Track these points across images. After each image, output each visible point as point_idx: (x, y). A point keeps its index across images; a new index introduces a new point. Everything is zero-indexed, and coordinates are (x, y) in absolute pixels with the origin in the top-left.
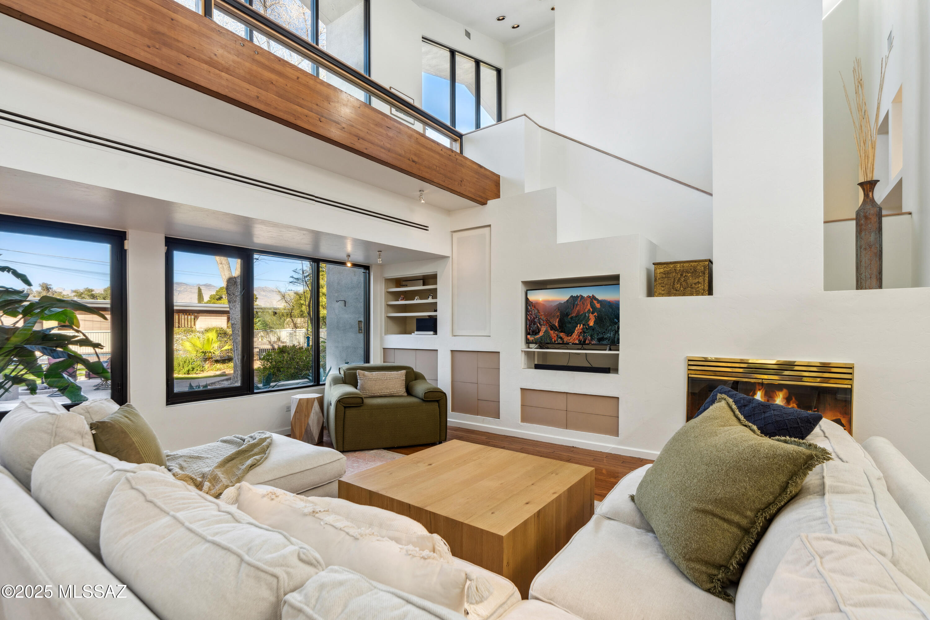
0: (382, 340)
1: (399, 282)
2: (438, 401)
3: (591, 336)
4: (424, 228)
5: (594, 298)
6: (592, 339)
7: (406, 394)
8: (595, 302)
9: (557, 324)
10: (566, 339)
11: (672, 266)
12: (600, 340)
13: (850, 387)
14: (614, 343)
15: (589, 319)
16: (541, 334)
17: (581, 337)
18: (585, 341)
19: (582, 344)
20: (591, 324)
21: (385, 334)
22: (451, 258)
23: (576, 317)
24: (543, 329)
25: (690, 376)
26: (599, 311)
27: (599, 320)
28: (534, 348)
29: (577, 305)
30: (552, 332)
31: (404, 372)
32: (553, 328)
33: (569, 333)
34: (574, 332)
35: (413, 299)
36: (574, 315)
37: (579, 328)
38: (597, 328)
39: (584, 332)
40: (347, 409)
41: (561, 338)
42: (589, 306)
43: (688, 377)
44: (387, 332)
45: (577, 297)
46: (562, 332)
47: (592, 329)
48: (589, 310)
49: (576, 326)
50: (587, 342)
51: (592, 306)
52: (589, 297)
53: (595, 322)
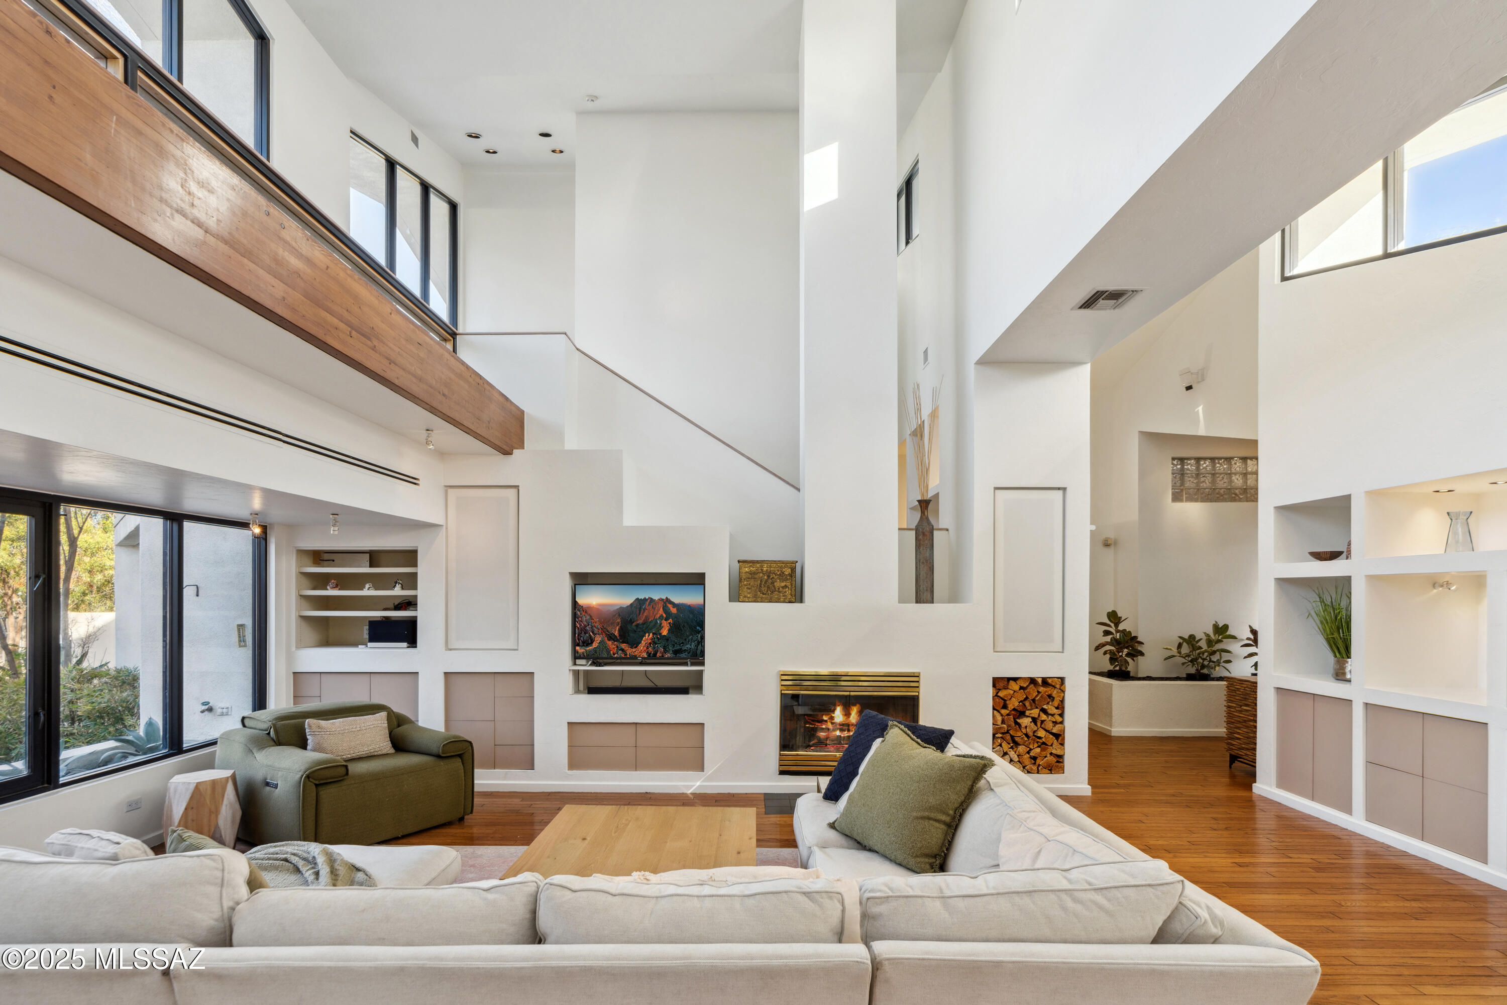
0: (290, 658)
2: (460, 756)
3: (665, 647)
4: (412, 480)
5: (668, 600)
6: (665, 651)
7: (393, 751)
8: (670, 606)
9: (616, 633)
10: (630, 651)
11: (758, 565)
12: (676, 652)
13: (917, 694)
14: (698, 656)
15: (661, 627)
16: (595, 645)
17: (650, 649)
18: (655, 655)
19: (652, 659)
20: (665, 632)
21: (298, 648)
22: (444, 527)
23: (643, 624)
24: (598, 639)
25: (783, 692)
26: (676, 617)
27: (676, 628)
28: (584, 666)
29: (645, 609)
30: (610, 643)
31: (384, 714)
32: (611, 637)
33: (635, 644)
34: (640, 643)
35: (361, 588)
36: (640, 622)
37: (648, 637)
38: (673, 638)
39: (655, 643)
40: (320, 789)
41: (623, 650)
42: (661, 611)
43: (781, 694)
44: (301, 645)
45: (645, 599)
46: (623, 642)
47: (666, 639)
48: (661, 616)
49: (644, 636)
50: (659, 655)
51: (666, 610)
52: (661, 600)
53: (669, 630)
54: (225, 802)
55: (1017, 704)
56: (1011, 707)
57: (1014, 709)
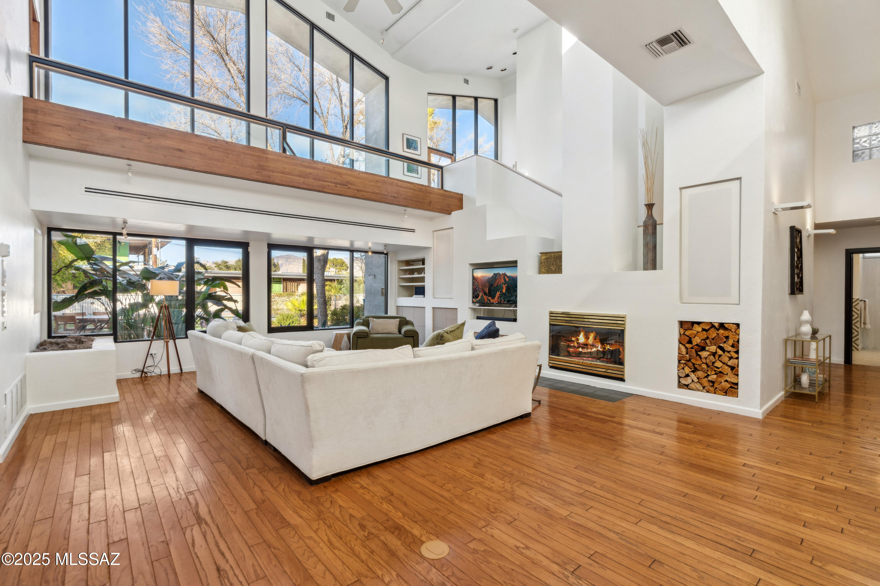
0: (396, 301)
1: (408, 263)
2: (413, 337)
3: (504, 299)
4: (413, 231)
5: (505, 275)
6: (504, 301)
7: (398, 333)
8: (506, 277)
9: (487, 292)
10: (492, 301)
11: (549, 255)
12: (508, 301)
13: (623, 328)
14: (514, 303)
15: (503, 288)
16: (480, 298)
17: (499, 300)
18: (501, 302)
19: (500, 304)
20: (504, 291)
21: (398, 297)
22: (432, 248)
23: (497, 287)
24: (481, 294)
25: (551, 323)
26: (508, 283)
27: (508, 289)
28: (477, 306)
29: (497, 279)
30: (485, 296)
31: (398, 320)
32: (485, 294)
33: (493, 298)
34: (495, 296)
35: (413, 274)
36: (495, 285)
37: (498, 293)
38: (507, 294)
39: (501, 297)
40: (359, 339)
41: (489, 300)
42: (503, 280)
44: (399, 295)
45: (497, 274)
46: (490, 296)
47: (504, 294)
48: (503, 282)
49: (497, 293)
50: (502, 302)
51: (505, 280)
52: (503, 274)
53: (506, 290)
54: (344, 340)
55: (699, 341)
56: (694, 343)
57: (697, 345)
